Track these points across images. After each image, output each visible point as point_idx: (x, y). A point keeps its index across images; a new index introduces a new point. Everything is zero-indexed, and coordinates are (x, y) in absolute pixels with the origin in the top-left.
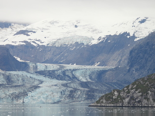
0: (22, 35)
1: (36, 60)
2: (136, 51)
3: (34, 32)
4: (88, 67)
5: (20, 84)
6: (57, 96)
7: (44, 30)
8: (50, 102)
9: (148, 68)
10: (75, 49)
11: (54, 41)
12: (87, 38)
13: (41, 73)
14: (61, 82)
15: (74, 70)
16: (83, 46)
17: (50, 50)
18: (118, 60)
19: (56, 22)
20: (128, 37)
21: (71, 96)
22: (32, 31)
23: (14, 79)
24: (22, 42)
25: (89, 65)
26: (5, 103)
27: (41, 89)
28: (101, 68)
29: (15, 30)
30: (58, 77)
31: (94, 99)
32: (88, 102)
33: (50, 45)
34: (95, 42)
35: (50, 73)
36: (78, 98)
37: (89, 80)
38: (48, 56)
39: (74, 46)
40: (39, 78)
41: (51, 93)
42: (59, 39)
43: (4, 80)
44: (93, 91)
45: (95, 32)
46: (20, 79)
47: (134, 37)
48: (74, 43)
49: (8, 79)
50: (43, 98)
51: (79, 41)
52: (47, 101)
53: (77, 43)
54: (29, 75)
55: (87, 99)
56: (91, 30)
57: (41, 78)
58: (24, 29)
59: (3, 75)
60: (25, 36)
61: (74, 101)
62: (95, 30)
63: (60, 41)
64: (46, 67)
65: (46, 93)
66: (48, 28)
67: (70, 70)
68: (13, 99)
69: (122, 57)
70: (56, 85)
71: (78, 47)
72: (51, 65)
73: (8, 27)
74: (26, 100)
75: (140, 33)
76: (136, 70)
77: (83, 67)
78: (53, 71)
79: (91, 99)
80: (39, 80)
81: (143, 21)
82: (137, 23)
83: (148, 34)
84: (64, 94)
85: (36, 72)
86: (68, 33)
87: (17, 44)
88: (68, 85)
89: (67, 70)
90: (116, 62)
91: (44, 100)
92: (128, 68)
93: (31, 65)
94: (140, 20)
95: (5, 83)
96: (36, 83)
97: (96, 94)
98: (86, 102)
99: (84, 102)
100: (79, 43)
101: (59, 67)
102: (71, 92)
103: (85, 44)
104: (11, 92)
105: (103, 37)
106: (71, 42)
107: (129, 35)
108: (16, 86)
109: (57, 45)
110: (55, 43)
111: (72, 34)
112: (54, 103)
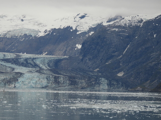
2: (89, 43)
8: (39, 86)
9: (101, 58)
10: (24, 40)
12: (34, 31)
15: (34, 59)
16: (31, 38)
17: (2, 41)
18: (64, 50)
19: (5, 16)
20: (71, 30)
31: (77, 84)
32: (71, 87)
33: (2, 36)
34: (42, 34)
39: (23, 38)
40: (8, 65)
42: (10, 31)
45: (40, 26)
47: (76, 31)
48: (23, 35)
50: (33, 83)
51: (27, 33)
52: (37, 86)
53: (25, 35)
56: (36, 24)
61: (60, 87)
62: (40, 24)
63: (10, 33)
64: (4, 55)
65: (34, 79)
68: (5, 84)
69: (67, 48)
70: (31, 72)
71: (27, 39)
72: (8, 54)
74: (17, 85)
75: (82, 27)
76: (90, 59)
79: (74, 84)
80: (9, 67)
81: (83, 17)
82: (78, 19)
83: (88, 28)
84: (50, 80)
86: (16, 26)
90: (62, 52)
91: (34, 85)
92: (81, 58)
94: (80, 16)
97: (77, 80)
99: (68, 87)
100: (28, 35)
103: (33, 36)
104: (3, 78)
105: (48, 30)
106: (20, 34)
107: (72, 29)
109: (8, 36)
110: (6, 34)
111: (20, 27)
112: (43, 88)
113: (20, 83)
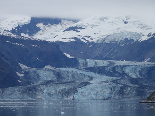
0: (72, 31)
1: (86, 57)
3: (84, 29)
4: (138, 63)
5: (70, 80)
6: (107, 93)
7: (93, 27)
8: (100, 98)
10: (125, 45)
11: (103, 37)
12: (137, 34)
13: (91, 69)
14: (111, 78)
15: (124, 66)
16: (132, 43)
17: (100, 46)
19: (106, 18)
21: (121, 92)
22: (81, 28)
23: (64, 75)
24: (72, 38)
25: (139, 61)
26: (55, 99)
27: (91, 85)
28: (151, 64)
29: (65, 26)
30: (108, 74)
31: (144, 95)
32: (138, 99)
33: (100, 41)
34: (145, 38)
35: (100, 70)
36: (128, 94)
37: (139, 76)
38: (98, 52)
39: (123, 43)
40: (89, 75)
41: (101, 89)
42: (109, 36)
43: (54, 76)
44: (143, 87)
45: (145, 28)
46: (70, 75)
48: (124, 39)
49: (58, 75)
50: (93, 94)
51: (129, 37)
52: (98, 98)
53: (127, 39)
54: (79, 71)
55: (137, 95)
56: (141, 26)
57: (91, 74)
58: (74, 25)
59: (53, 71)
60: (75, 32)
61: (124, 98)
62: (145, 26)
63: (110, 37)
64: (96, 63)
65: (96, 89)
66: (98, 24)
67: (120, 66)
68: (63, 96)
70: (106, 82)
71: (128, 44)
72: (101, 61)
73: (58, 24)
74: (76, 97)
77: (133, 63)
78: (103, 67)
79: (141, 95)
80: (89, 77)
84: (114, 90)
85: (86, 69)
86: (118, 29)
87: (67, 40)
88: (118, 81)
89: (117, 66)
91: (94, 97)
93: (81, 61)
95: (55, 79)
96: (86, 79)
97: (146, 90)
98: (136, 98)
99: (134, 98)
100: (129, 39)
101: (108, 63)
102: (121, 88)
103: (135, 40)
104: (61, 89)
105: (152, 33)
106: (121, 39)
108: (66, 82)
109: (106, 41)
110: (105, 39)
111: (122, 30)
112: (104, 99)
113: (79, 94)
